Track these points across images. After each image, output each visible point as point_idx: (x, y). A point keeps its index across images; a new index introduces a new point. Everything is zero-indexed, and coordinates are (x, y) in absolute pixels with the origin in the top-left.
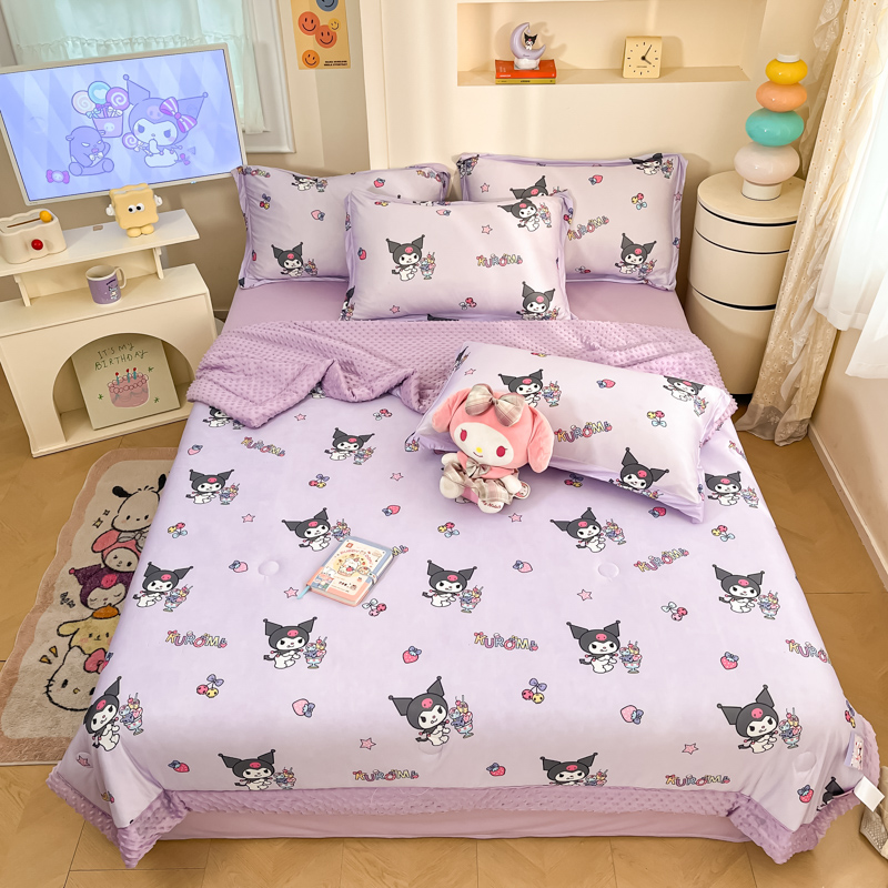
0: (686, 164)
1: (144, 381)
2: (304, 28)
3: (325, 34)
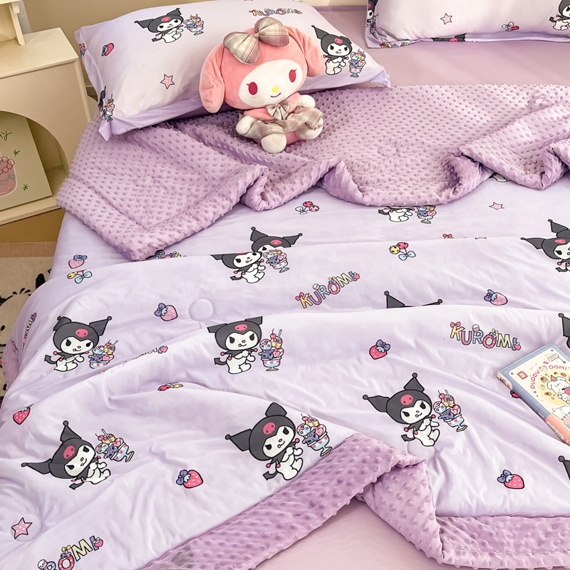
1: (9, 166)
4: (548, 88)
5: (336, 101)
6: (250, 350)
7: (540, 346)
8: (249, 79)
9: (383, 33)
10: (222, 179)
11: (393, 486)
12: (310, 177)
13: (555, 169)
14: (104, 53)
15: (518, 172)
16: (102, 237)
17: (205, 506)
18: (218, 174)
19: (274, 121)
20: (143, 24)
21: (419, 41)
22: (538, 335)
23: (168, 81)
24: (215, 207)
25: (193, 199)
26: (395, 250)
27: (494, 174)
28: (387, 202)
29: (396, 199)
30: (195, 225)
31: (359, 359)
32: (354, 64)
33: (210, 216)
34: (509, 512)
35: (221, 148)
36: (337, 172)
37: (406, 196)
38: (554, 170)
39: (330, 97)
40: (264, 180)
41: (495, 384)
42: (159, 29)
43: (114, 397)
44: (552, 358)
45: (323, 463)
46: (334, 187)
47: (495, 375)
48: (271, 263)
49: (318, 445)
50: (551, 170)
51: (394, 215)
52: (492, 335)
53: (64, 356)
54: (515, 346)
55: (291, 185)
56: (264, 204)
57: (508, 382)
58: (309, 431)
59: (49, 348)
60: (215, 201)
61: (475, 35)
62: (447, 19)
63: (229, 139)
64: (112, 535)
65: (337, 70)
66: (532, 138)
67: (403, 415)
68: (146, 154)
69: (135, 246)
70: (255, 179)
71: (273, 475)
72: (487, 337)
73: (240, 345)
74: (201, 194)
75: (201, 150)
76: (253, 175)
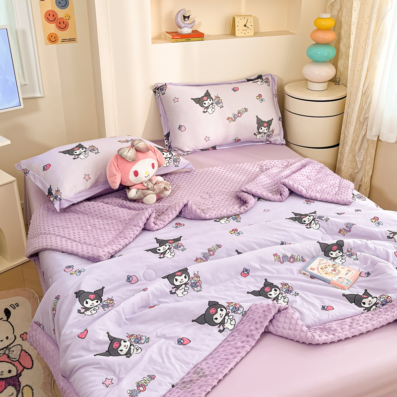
0: (276, 78)
2: (48, 20)
3: (62, 23)
4: (266, 161)
6: (186, 284)
7: (313, 258)
8: (134, 169)
9: (176, 149)
10: (130, 219)
11: (281, 318)
12: (176, 210)
13: (286, 192)
14: (45, 170)
15: (270, 195)
16: (77, 255)
17: (198, 350)
18: (127, 218)
19: (148, 189)
20: (64, 152)
21: (194, 152)
22: (311, 253)
23: (87, 177)
24: (133, 231)
25: (118, 232)
26: (233, 232)
27: (259, 198)
28: (217, 216)
29: (221, 214)
31: (237, 279)
32: (175, 161)
33: (132, 236)
34: (332, 320)
36: (189, 206)
37: (225, 212)
40: (154, 215)
41: (301, 277)
42: (74, 153)
43: (127, 317)
44: (321, 260)
45: (245, 318)
46: (189, 214)
47: (300, 273)
48: (176, 248)
49: (239, 312)
51: (223, 221)
52: (292, 257)
53: (87, 309)
54: (304, 261)
55: (168, 216)
56: (156, 227)
57: (307, 273)
58: (232, 307)
60: (132, 229)
61: (220, 146)
62: (207, 139)
63: (125, 202)
64: (158, 371)
66: (270, 181)
67: (268, 295)
68: (81, 216)
69: (101, 254)
71: (223, 330)
72: (290, 258)
74: (121, 229)
75: (113, 208)
76: (149, 213)
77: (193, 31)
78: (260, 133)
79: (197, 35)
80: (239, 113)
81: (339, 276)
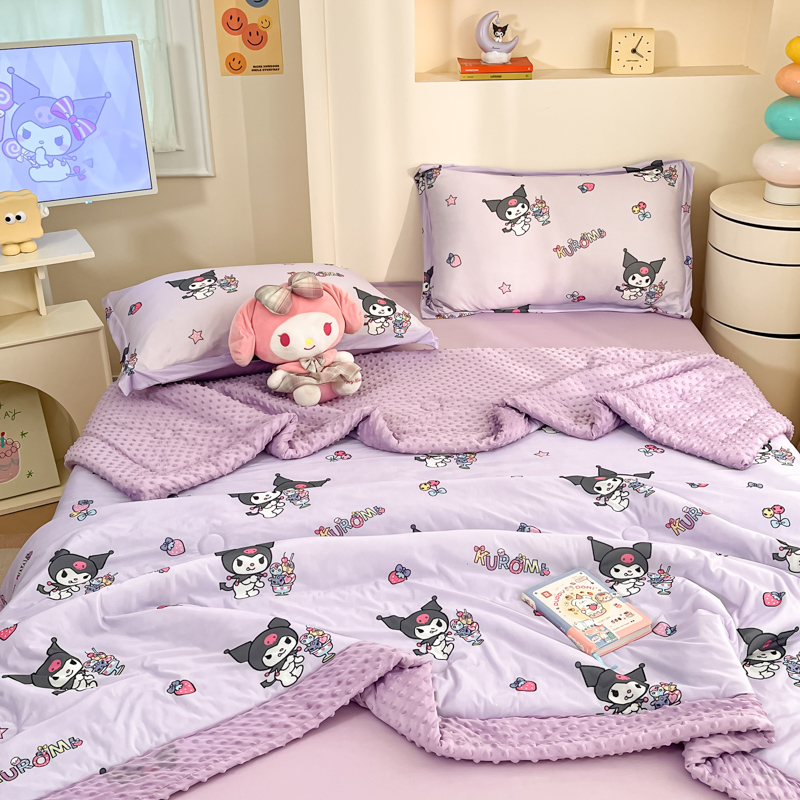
1: (14, 450)
2: (228, 27)
3: (254, 33)
4: (609, 349)
5: (380, 363)
6: (260, 575)
7: (570, 569)
8: (281, 330)
9: (440, 304)
10: (248, 429)
11: (395, 684)
13: (605, 419)
14: (131, 312)
15: (567, 422)
16: (110, 483)
17: (196, 710)
18: (244, 425)
19: (309, 374)
20: (173, 284)
21: (478, 313)
22: (567, 559)
23: (196, 336)
24: (237, 453)
25: (215, 450)
26: (426, 487)
27: (544, 427)
28: (425, 449)
29: (433, 445)
30: (214, 471)
31: (376, 585)
32: (398, 325)
33: (231, 462)
35: (251, 402)
37: (445, 442)
38: (603, 419)
39: (374, 359)
40: (292, 428)
41: (519, 605)
42: (190, 287)
43: (107, 617)
44: (581, 579)
45: (325, 668)
46: (368, 435)
47: (520, 598)
48: (291, 501)
49: (320, 652)
50: (600, 419)
51: (431, 462)
52: (519, 560)
53: (59, 587)
54: (544, 571)
55: (322, 434)
56: (291, 452)
57: (532, 602)
58: (312, 639)
59: (44, 577)
60: (238, 448)
62: (505, 288)
63: (260, 396)
64: (95, 737)
65: (380, 330)
66: (586, 393)
67: (417, 631)
68: (168, 410)
69: (146, 486)
70: (282, 426)
71: (271, 684)
72: (513, 561)
73: (248, 569)
74: (224, 443)
75: (228, 403)
76: (280, 422)
77: (512, 60)
78: (630, 287)
79: (520, 67)
80: (582, 239)
81: (597, 621)
